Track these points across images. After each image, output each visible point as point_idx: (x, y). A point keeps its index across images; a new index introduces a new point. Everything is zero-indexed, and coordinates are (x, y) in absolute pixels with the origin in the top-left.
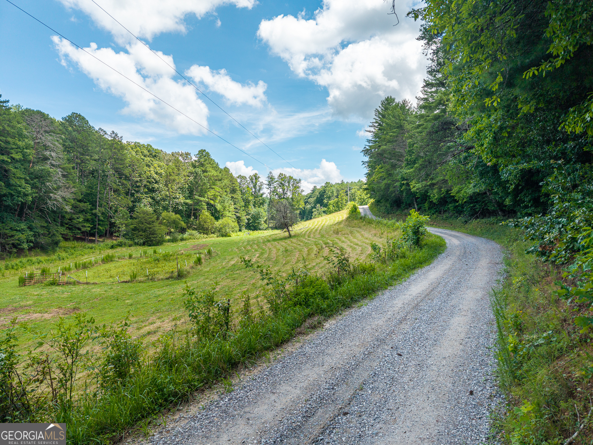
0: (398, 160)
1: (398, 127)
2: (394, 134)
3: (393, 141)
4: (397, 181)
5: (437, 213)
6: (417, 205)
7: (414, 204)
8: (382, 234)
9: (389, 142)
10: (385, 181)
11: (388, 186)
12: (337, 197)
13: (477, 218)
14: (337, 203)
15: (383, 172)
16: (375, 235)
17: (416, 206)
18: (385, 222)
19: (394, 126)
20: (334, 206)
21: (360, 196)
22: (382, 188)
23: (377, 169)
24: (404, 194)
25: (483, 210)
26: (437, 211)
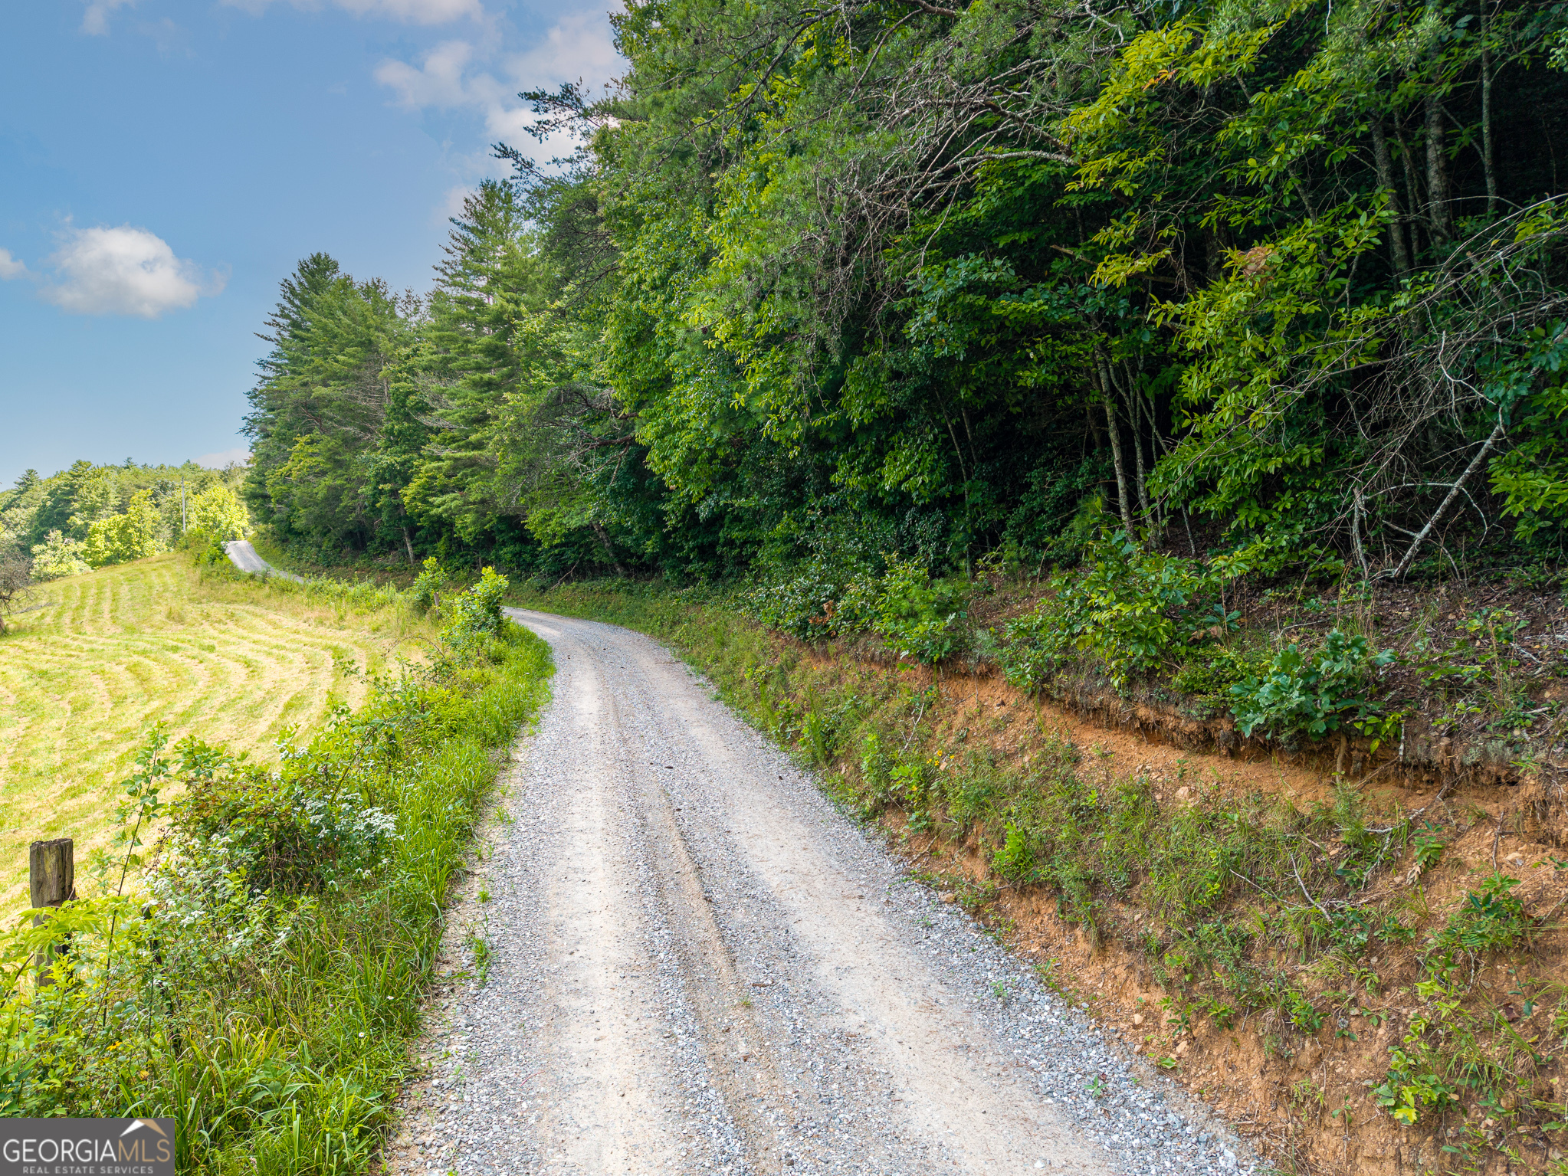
0: (365, 429)
1: (361, 344)
2: (351, 361)
3: (346, 377)
4: (363, 481)
5: (467, 567)
6: (413, 546)
7: (404, 545)
8: (342, 618)
9: (335, 376)
10: (328, 480)
11: (335, 494)
12: (122, 509)
13: (568, 580)
14: (123, 530)
15: (317, 454)
16: (322, 623)
17: (409, 548)
18: (339, 588)
19: (352, 341)
20: (108, 539)
21: (204, 509)
22: (320, 495)
23: (298, 446)
24: (384, 516)
25: (581, 562)
26: (466, 563)
